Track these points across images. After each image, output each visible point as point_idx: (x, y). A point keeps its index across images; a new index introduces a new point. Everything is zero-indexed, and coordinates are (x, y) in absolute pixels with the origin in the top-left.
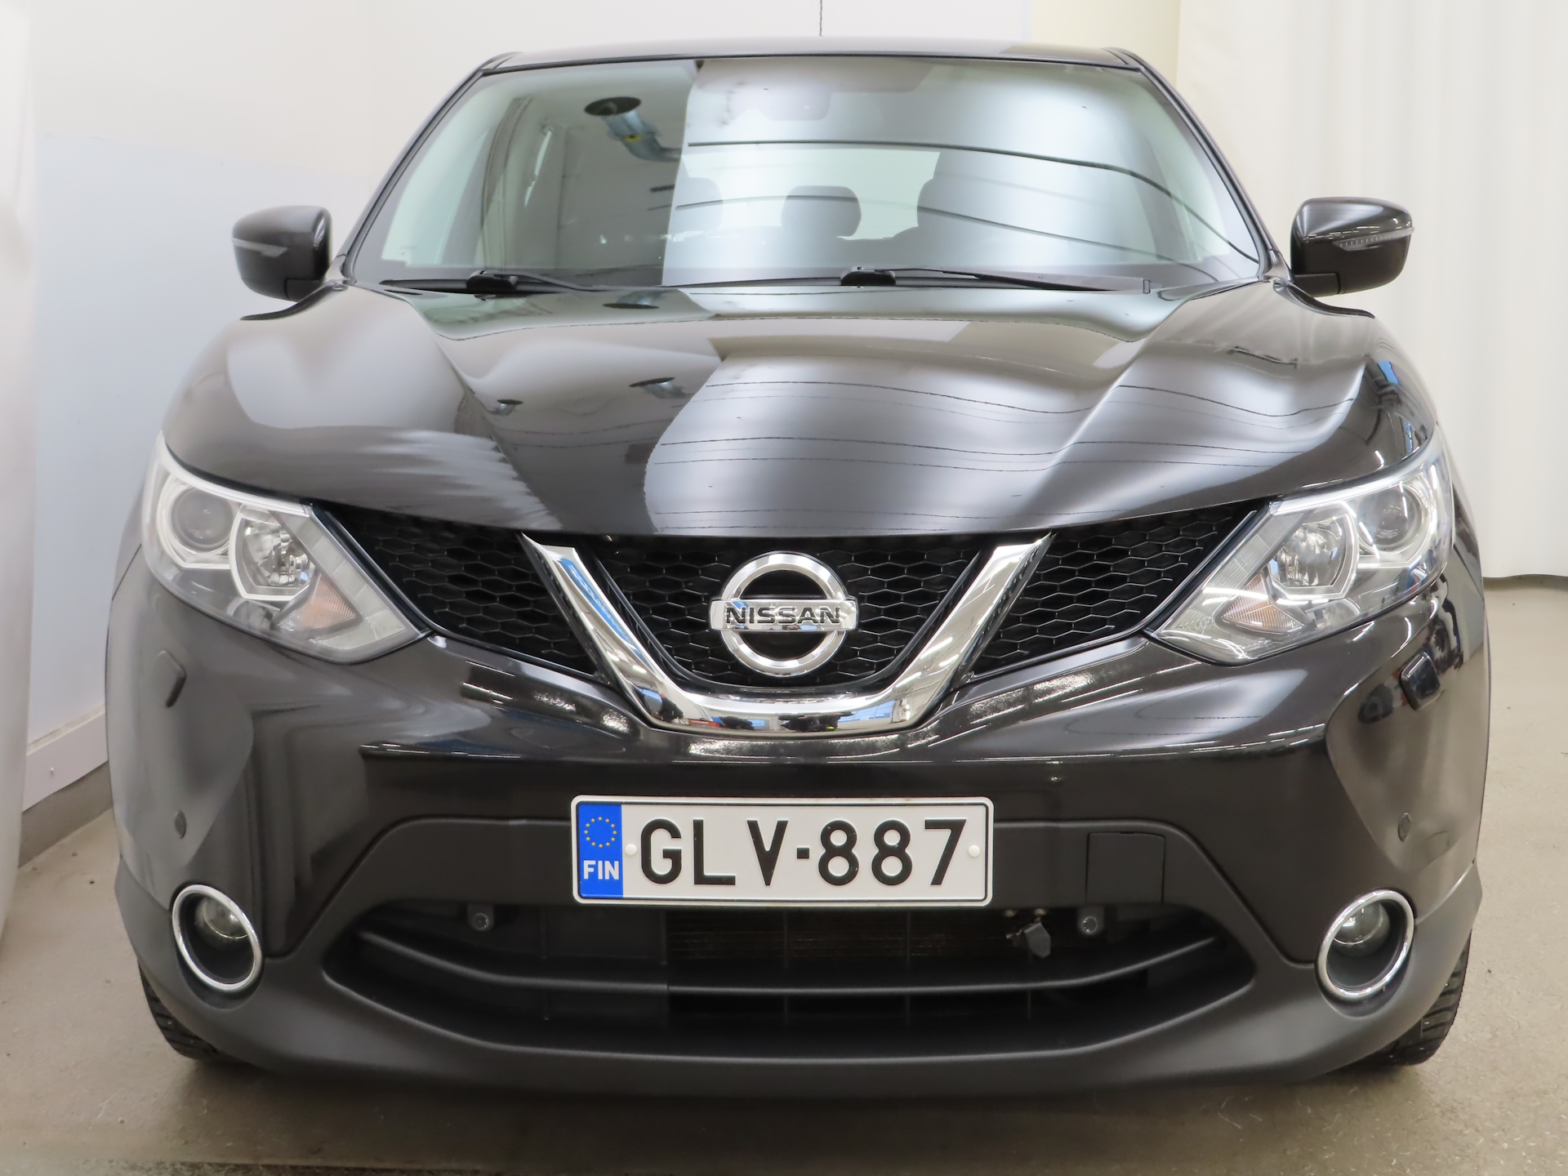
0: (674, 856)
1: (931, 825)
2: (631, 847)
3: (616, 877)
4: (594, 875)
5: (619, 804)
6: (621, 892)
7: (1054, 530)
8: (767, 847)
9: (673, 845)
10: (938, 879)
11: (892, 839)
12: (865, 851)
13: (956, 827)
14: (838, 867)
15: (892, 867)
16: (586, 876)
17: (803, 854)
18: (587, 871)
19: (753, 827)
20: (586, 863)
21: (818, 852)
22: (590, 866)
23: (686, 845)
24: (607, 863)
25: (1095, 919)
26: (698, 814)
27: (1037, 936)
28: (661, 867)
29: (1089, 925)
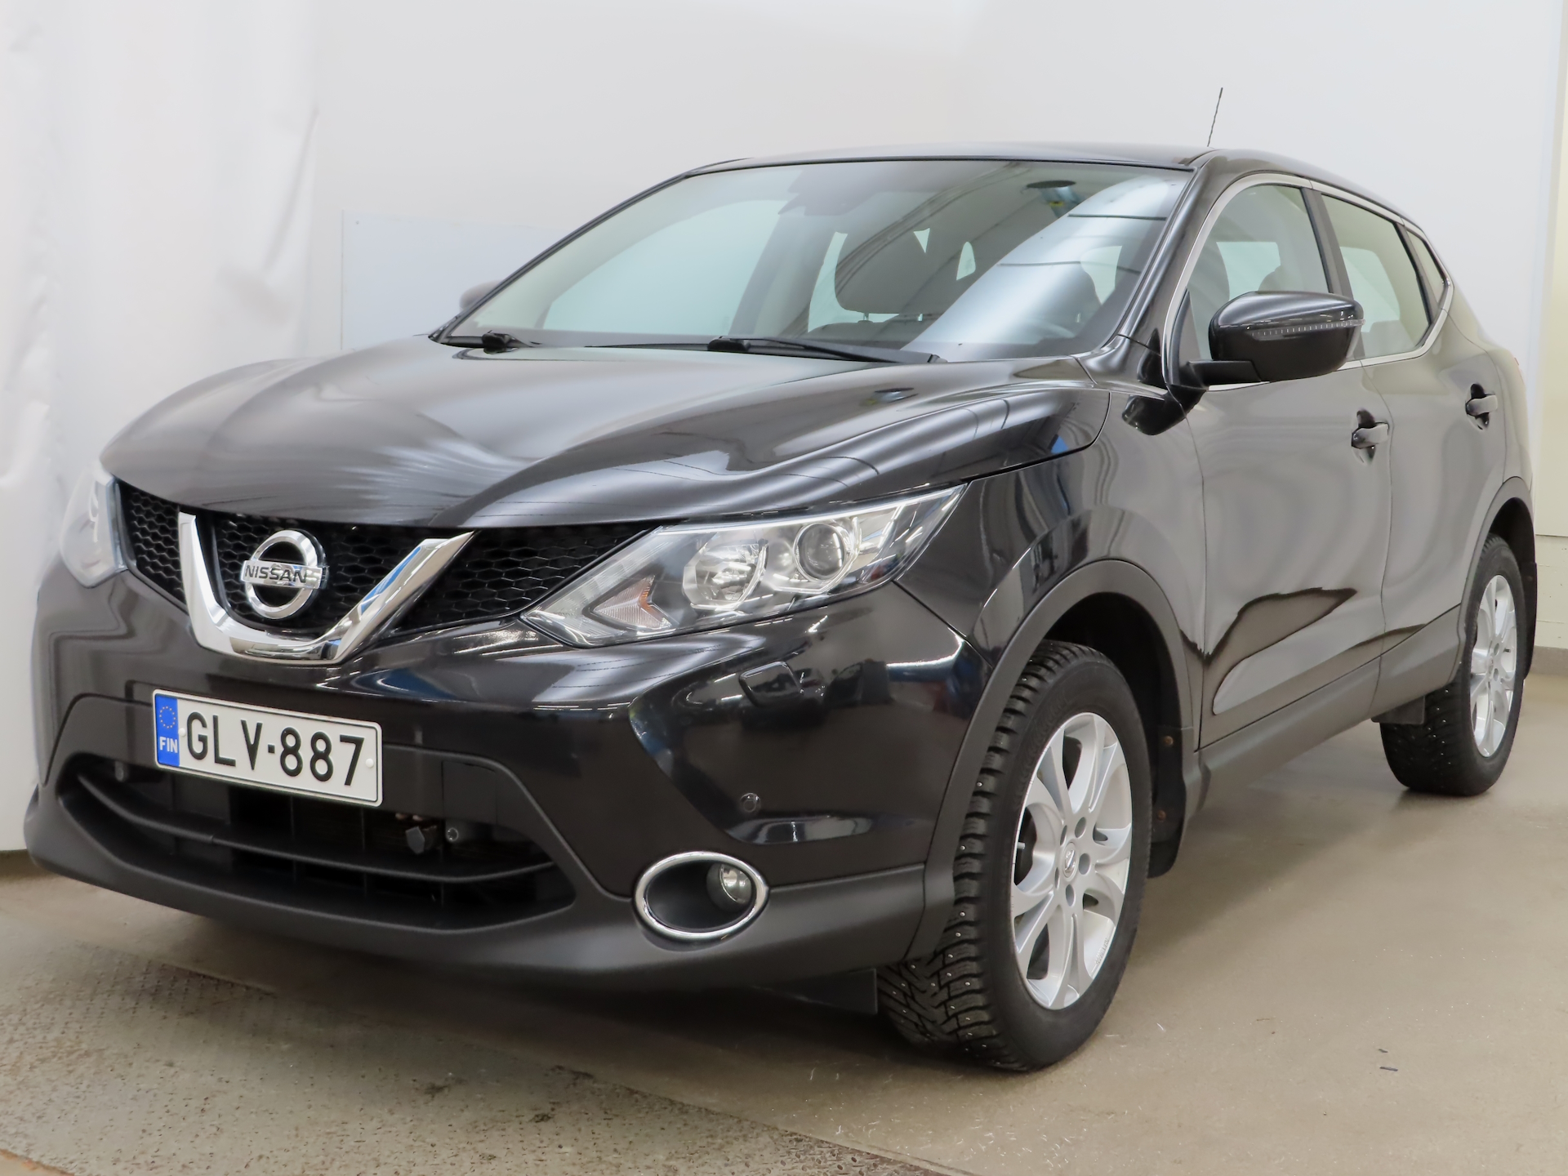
0: (203, 739)
1: (344, 739)
2: (182, 730)
3: (176, 751)
4: (165, 747)
5: (175, 699)
6: (179, 763)
7: (476, 530)
8: (252, 742)
9: (203, 732)
10: (348, 782)
11: (321, 746)
12: (306, 753)
13: (358, 742)
14: (291, 762)
15: (321, 767)
16: (161, 748)
17: (271, 750)
18: (162, 744)
19: (244, 724)
20: (162, 738)
21: (279, 749)
22: (163, 741)
23: (209, 733)
24: (172, 740)
25: (457, 831)
26: (216, 711)
27: (417, 839)
28: (198, 747)
29: (453, 835)
